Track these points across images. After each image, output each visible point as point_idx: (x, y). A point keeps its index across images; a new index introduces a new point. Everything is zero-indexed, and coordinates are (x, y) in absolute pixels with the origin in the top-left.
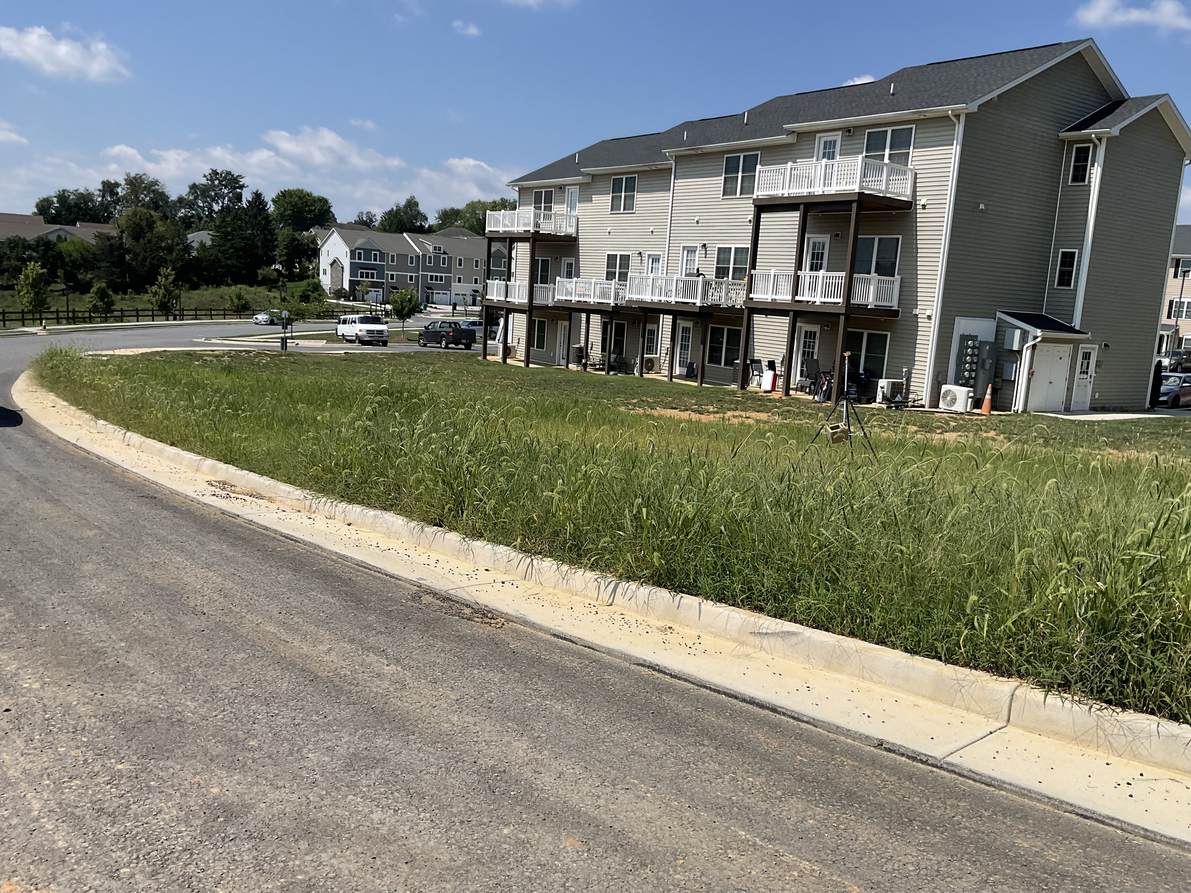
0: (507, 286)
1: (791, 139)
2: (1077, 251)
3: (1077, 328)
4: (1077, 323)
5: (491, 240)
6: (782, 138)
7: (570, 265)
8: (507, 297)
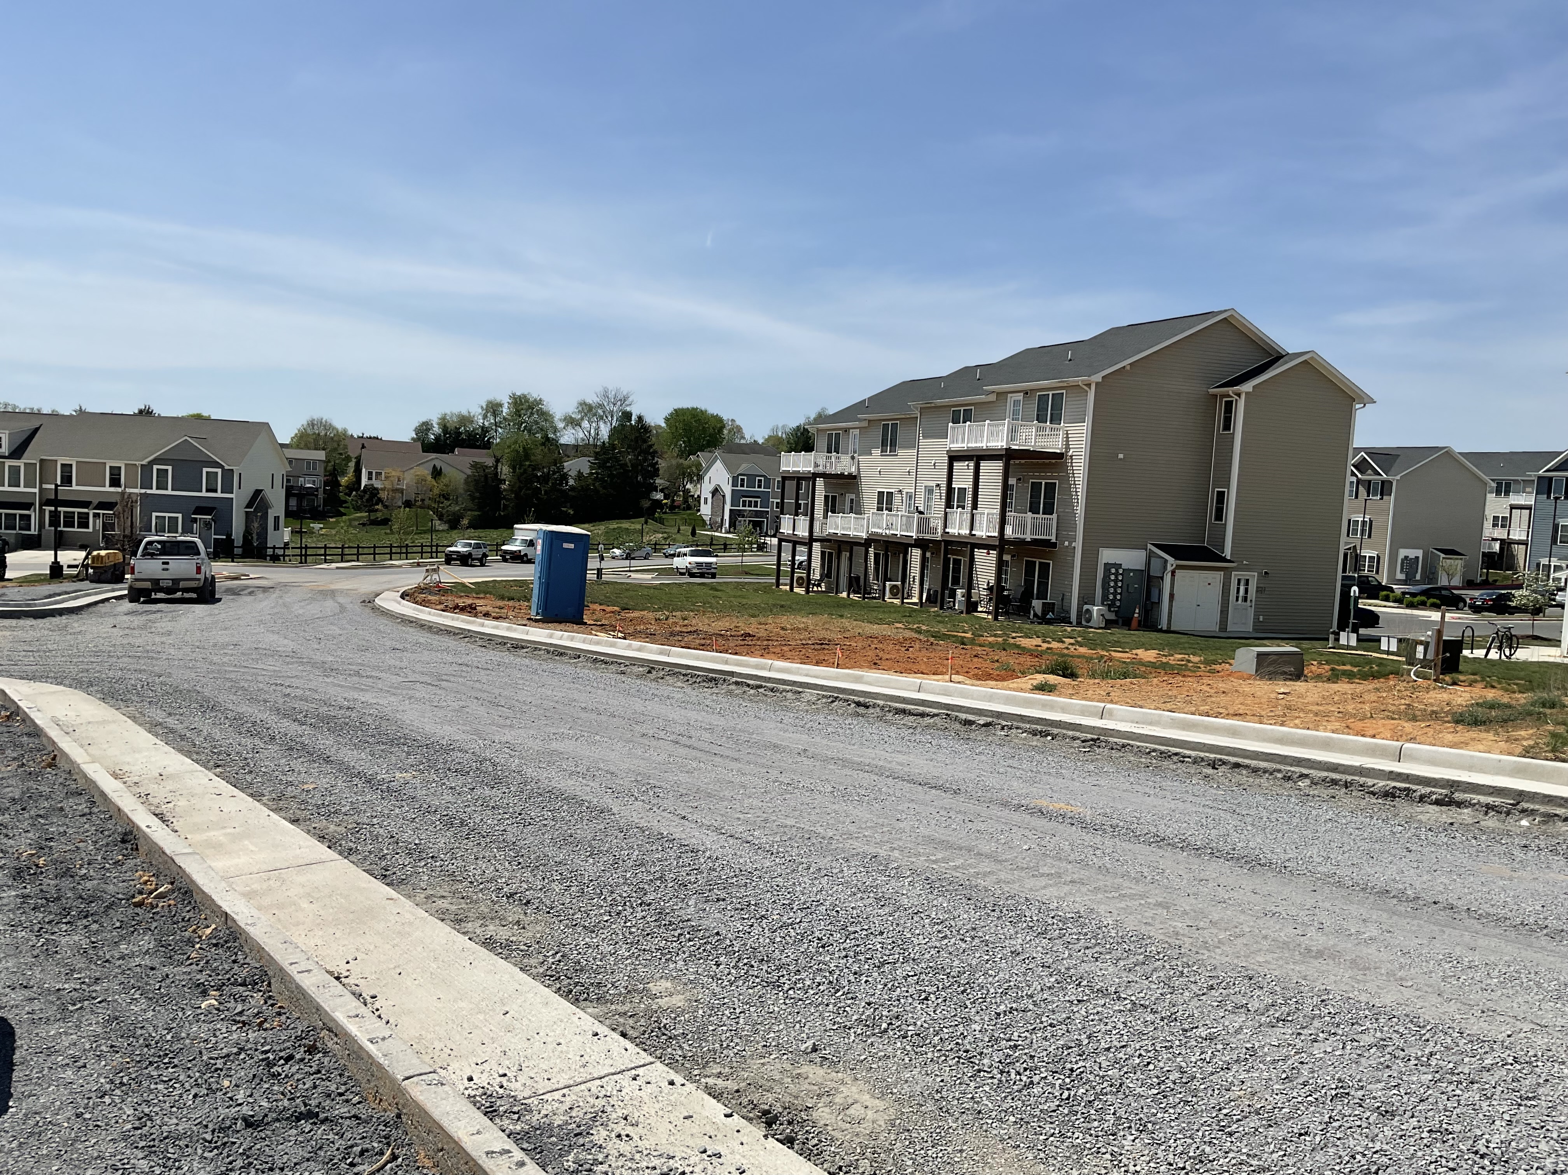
0: (794, 520)
1: (992, 397)
2: (1226, 490)
3: (1229, 558)
4: (1228, 554)
5: (784, 479)
6: (982, 398)
7: (852, 500)
8: (794, 531)
